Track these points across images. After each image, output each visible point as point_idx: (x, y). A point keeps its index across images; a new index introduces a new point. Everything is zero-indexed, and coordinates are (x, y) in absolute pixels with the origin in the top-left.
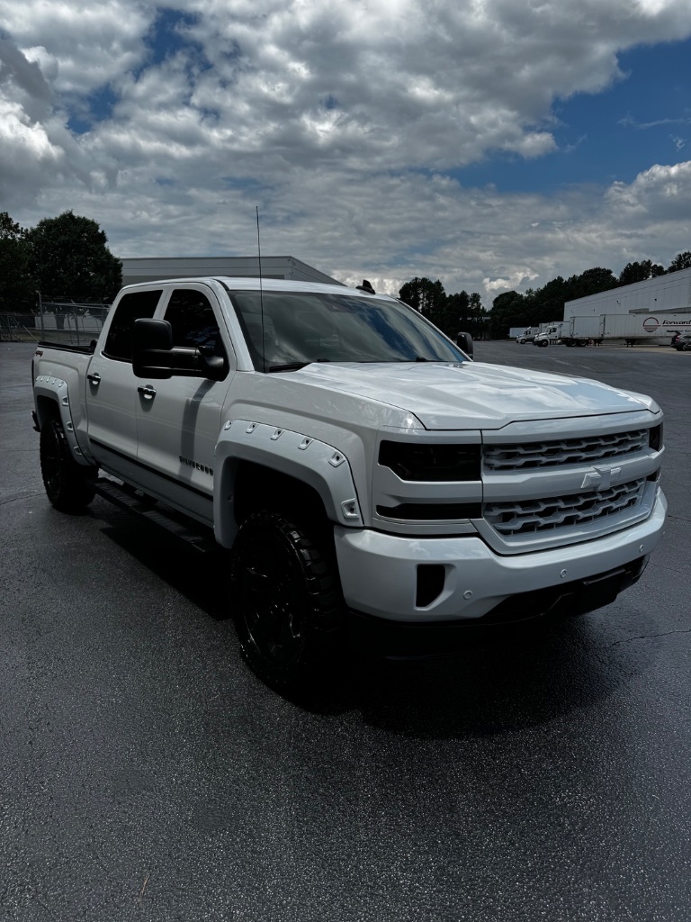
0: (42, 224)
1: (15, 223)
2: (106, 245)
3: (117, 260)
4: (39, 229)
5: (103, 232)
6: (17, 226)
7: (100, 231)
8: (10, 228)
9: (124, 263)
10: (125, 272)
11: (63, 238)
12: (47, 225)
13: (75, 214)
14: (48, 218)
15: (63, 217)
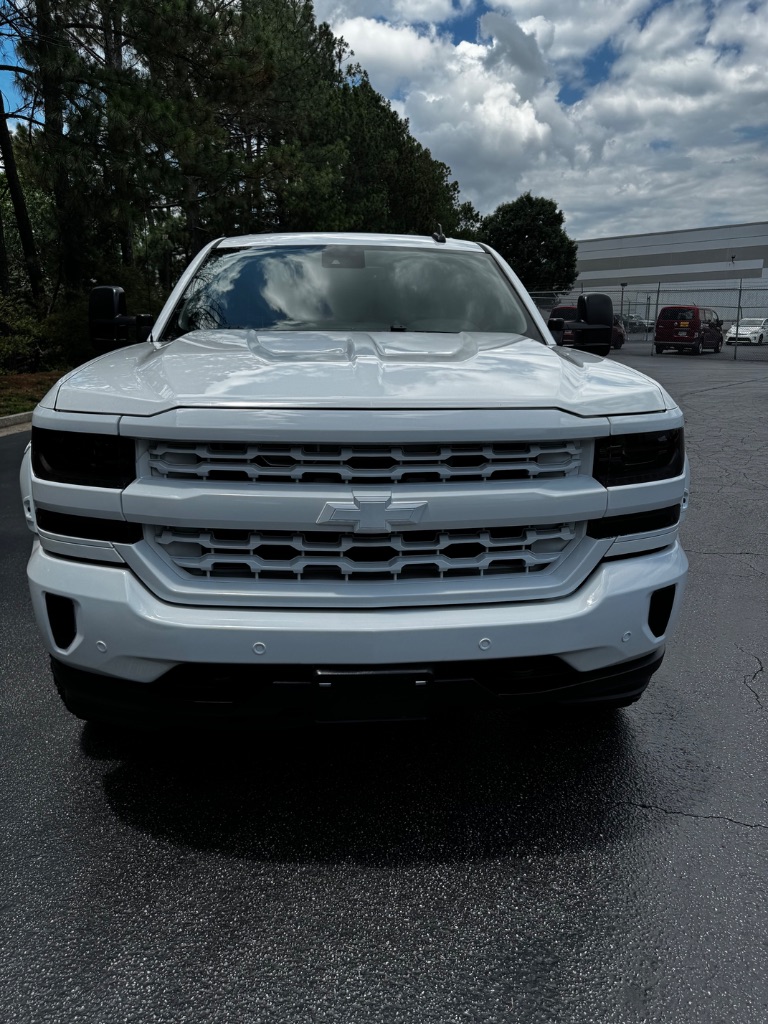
0: (499, 210)
1: (475, 213)
2: (563, 227)
3: (572, 243)
4: (496, 216)
5: (560, 213)
6: (477, 215)
7: (557, 211)
8: (472, 217)
9: (580, 246)
10: (580, 256)
11: (519, 223)
12: (504, 211)
13: (533, 196)
14: (505, 203)
15: (521, 200)
